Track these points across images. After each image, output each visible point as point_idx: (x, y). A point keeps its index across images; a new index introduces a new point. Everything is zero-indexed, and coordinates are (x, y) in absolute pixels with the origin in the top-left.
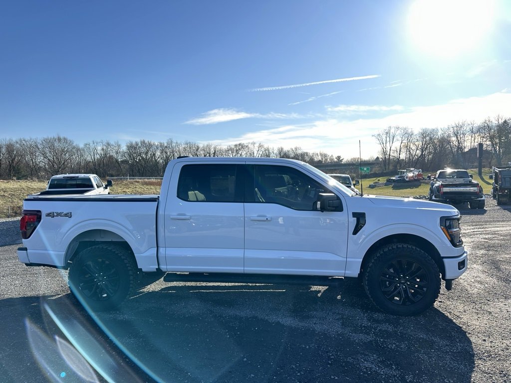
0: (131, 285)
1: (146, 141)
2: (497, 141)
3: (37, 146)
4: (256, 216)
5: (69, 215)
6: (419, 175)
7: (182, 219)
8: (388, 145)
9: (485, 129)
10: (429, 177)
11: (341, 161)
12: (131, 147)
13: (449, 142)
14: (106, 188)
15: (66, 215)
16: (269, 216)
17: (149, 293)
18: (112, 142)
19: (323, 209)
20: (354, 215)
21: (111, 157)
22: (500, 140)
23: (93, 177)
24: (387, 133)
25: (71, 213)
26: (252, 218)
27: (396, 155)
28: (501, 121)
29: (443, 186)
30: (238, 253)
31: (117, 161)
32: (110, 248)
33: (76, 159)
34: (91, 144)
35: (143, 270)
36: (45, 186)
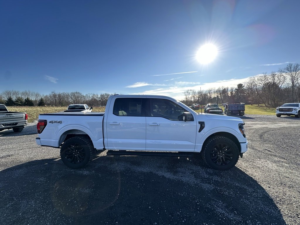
0: (91, 156)
1: (107, 94)
2: (222, 95)
3: (69, 95)
4: (152, 123)
5: (60, 122)
6: (198, 106)
7: (115, 124)
8: (188, 96)
9: (218, 91)
10: (204, 106)
12: (102, 96)
13: (207, 95)
14: (90, 109)
15: (59, 122)
16: (158, 123)
17: (102, 157)
18: (95, 94)
19: (186, 120)
20: (200, 123)
21: (95, 99)
22: (223, 95)
23: (85, 106)
24: (187, 92)
25: (61, 121)
26: (150, 124)
27: (190, 99)
28: (223, 89)
29: (210, 109)
30: (143, 141)
31: (97, 100)
32: (80, 139)
33: (83, 99)
34: (88, 95)
35: (97, 149)
36: (67, 109)
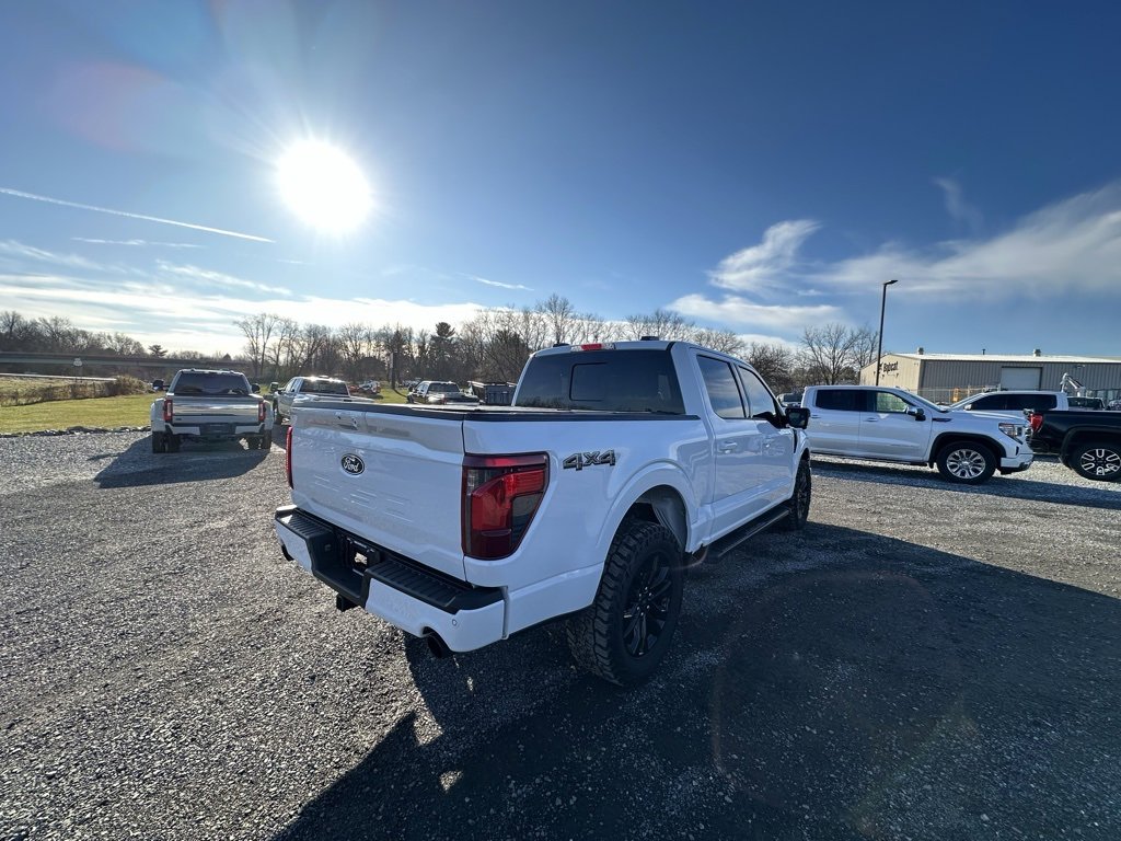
5: (609, 459)
8: (260, 338)
9: (383, 336)
11: (162, 354)
13: (342, 346)
15: (605, 459)
24: (259, 322)
27: (273, 355)
